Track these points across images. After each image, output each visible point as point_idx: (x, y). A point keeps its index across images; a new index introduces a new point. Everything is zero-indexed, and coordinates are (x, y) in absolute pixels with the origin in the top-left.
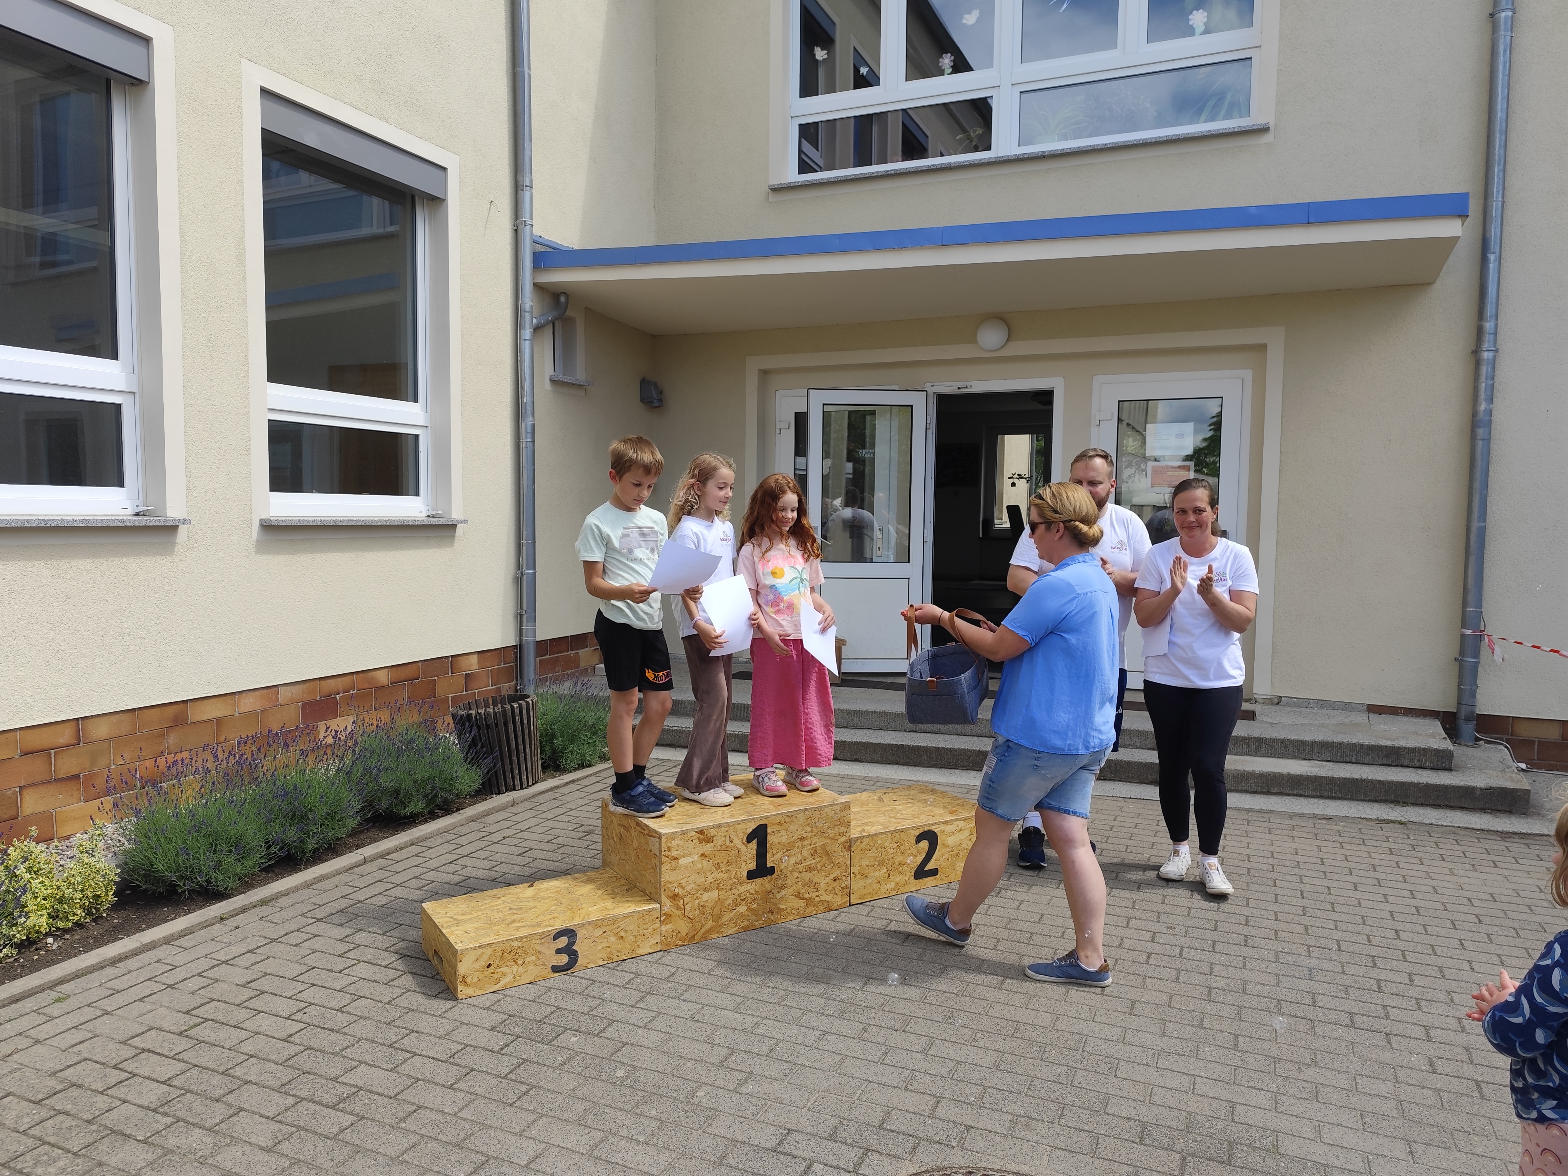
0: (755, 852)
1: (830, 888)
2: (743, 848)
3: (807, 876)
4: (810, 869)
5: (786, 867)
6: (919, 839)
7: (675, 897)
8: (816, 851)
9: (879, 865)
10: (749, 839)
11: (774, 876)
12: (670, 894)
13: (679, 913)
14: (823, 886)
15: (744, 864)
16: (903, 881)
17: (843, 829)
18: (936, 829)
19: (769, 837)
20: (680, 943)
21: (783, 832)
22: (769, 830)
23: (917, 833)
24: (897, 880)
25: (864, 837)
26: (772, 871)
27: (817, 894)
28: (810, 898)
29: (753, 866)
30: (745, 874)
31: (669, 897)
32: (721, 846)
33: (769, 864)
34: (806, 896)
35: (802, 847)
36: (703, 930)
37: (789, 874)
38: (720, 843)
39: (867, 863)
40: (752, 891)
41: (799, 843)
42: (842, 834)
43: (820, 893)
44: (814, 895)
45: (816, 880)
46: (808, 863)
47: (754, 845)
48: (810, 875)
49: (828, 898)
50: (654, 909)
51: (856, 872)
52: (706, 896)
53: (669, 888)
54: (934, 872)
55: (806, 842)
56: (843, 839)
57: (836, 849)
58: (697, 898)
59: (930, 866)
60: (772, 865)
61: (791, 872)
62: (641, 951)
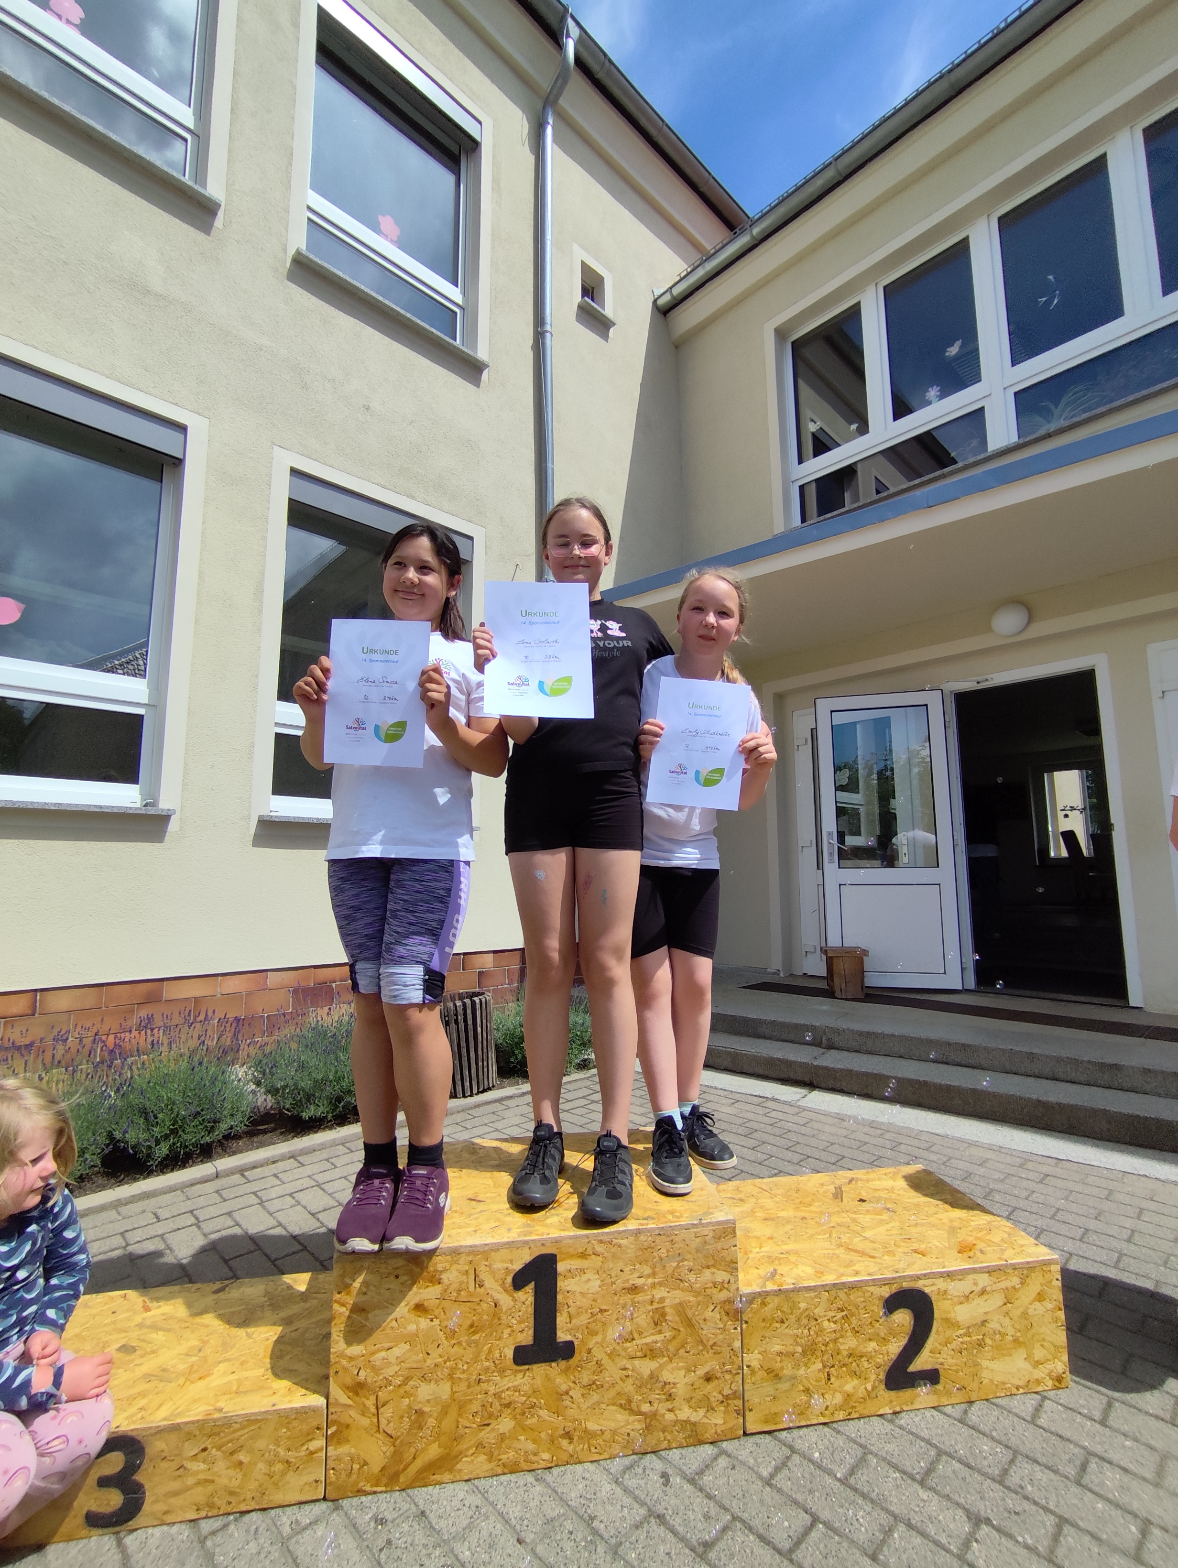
0: (531, 1310)
1: (698, 1395)
2: (505, 1300)
3: (646, 1367)
4: (650, 1353)
5: (601, 1344)
6: (893, 1303)
7: (357, 1388)
8: (664, 1315)
9: (804, 1353)
10: (519, 1281)
11: (573, 1361)
12: (348, 1381)
13: (365, 1422)
14: (680, 1390)
15: (507, 1331)
16: (861, 1392)
17: (721, 1276)
18: (928, 1288)
19: (561, 1284)
20: (368, 1488)
21: (590, 1275)
22: (561, 1267)
23: (886, 1292)
24: (849, 1387)
25: (767, 1293)
26: (567, 1351)
27: (669, 1405)
28: (654, 1415)
29: (527, 1337)
30: (510, 1353)
31: (347, 1388)
32: (459, 1291)
33: (562, 1336)
34: (646, 1408)
35: (633, 1304)
36: (418, 1464)
37: (606, 1361)
38: (455, 1286)
39: (777, 1348)
40: (526, 1388)
41: (628, 1298)
42: (722, 1286)
43: (676, 1403)
44: (662, 1408)
45: (666, 1376)
46: (649, 1340)
47: (527, 1295)
48: (654, 1365)
49: (697, 1416)
50: (314, 1410)
51: (755, 1364)
52: (424, 1391)
53: (345, 1369)
54: (932, 1377)
55: (640, 1298)
56: (724, 1295)
57: (708, 1314)
58: (407, 1394)
59: (922, 1362)
60: (568, 1338)
61: (610, 1355)
62: (279, 1497)
